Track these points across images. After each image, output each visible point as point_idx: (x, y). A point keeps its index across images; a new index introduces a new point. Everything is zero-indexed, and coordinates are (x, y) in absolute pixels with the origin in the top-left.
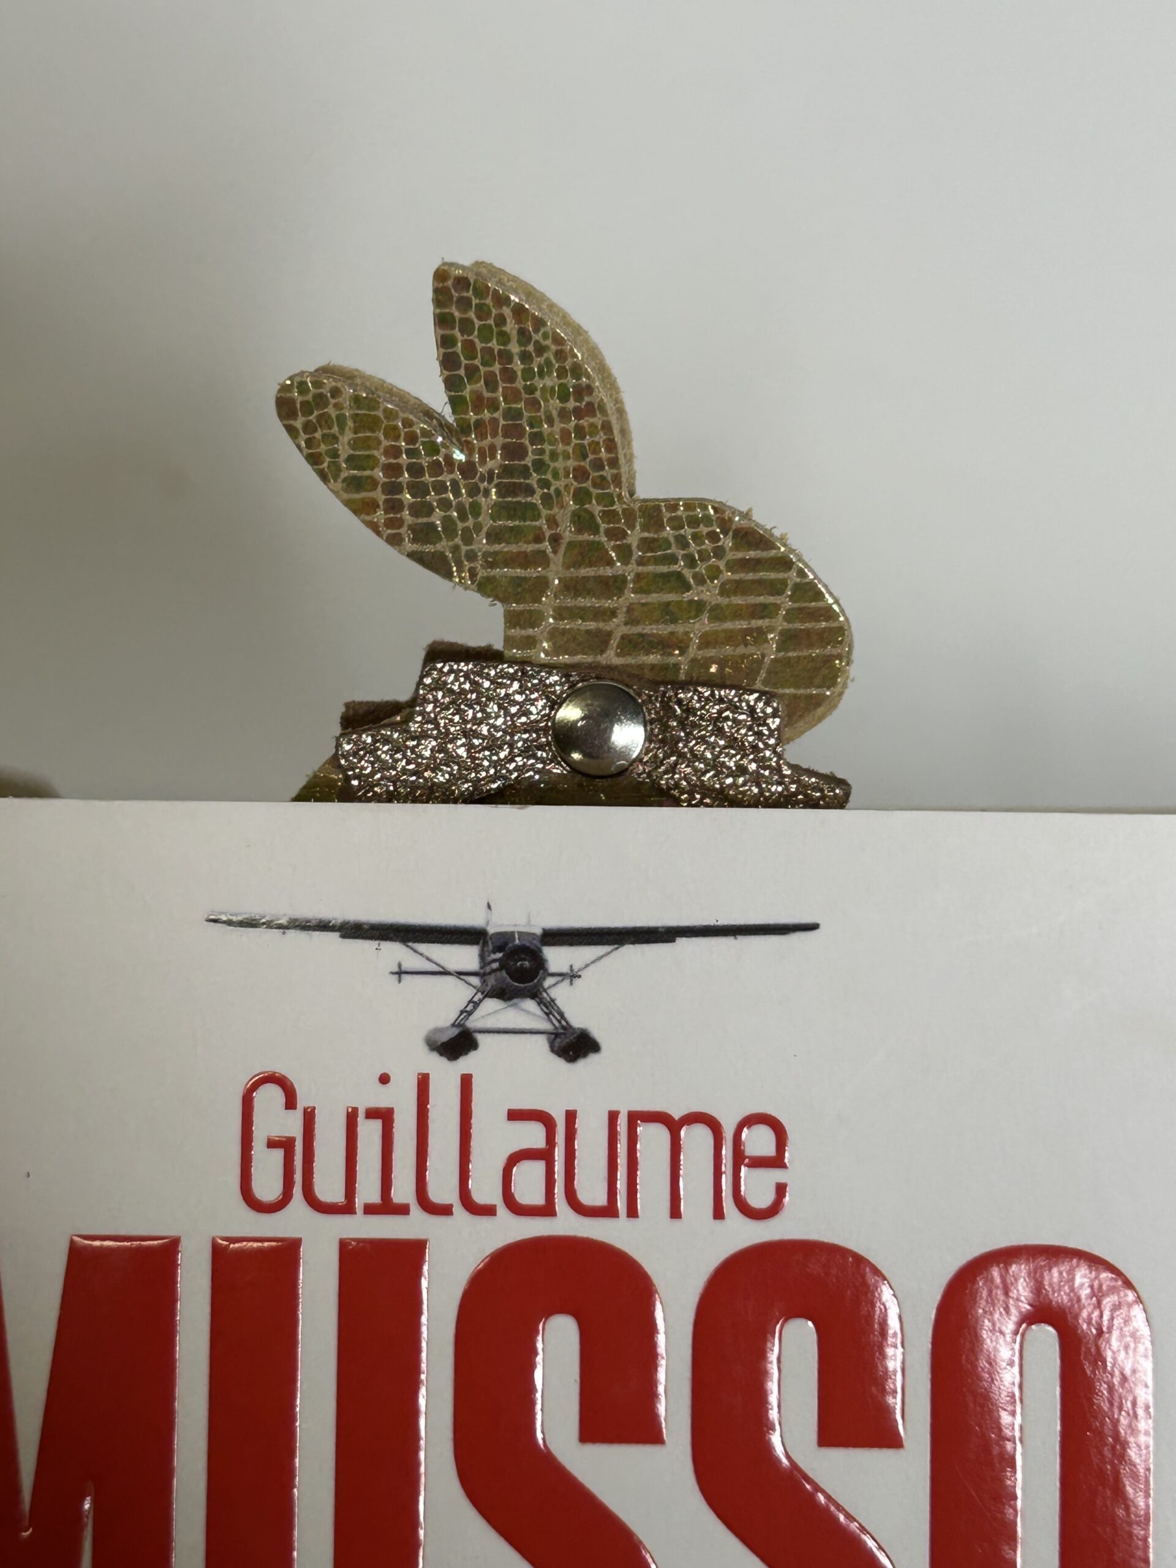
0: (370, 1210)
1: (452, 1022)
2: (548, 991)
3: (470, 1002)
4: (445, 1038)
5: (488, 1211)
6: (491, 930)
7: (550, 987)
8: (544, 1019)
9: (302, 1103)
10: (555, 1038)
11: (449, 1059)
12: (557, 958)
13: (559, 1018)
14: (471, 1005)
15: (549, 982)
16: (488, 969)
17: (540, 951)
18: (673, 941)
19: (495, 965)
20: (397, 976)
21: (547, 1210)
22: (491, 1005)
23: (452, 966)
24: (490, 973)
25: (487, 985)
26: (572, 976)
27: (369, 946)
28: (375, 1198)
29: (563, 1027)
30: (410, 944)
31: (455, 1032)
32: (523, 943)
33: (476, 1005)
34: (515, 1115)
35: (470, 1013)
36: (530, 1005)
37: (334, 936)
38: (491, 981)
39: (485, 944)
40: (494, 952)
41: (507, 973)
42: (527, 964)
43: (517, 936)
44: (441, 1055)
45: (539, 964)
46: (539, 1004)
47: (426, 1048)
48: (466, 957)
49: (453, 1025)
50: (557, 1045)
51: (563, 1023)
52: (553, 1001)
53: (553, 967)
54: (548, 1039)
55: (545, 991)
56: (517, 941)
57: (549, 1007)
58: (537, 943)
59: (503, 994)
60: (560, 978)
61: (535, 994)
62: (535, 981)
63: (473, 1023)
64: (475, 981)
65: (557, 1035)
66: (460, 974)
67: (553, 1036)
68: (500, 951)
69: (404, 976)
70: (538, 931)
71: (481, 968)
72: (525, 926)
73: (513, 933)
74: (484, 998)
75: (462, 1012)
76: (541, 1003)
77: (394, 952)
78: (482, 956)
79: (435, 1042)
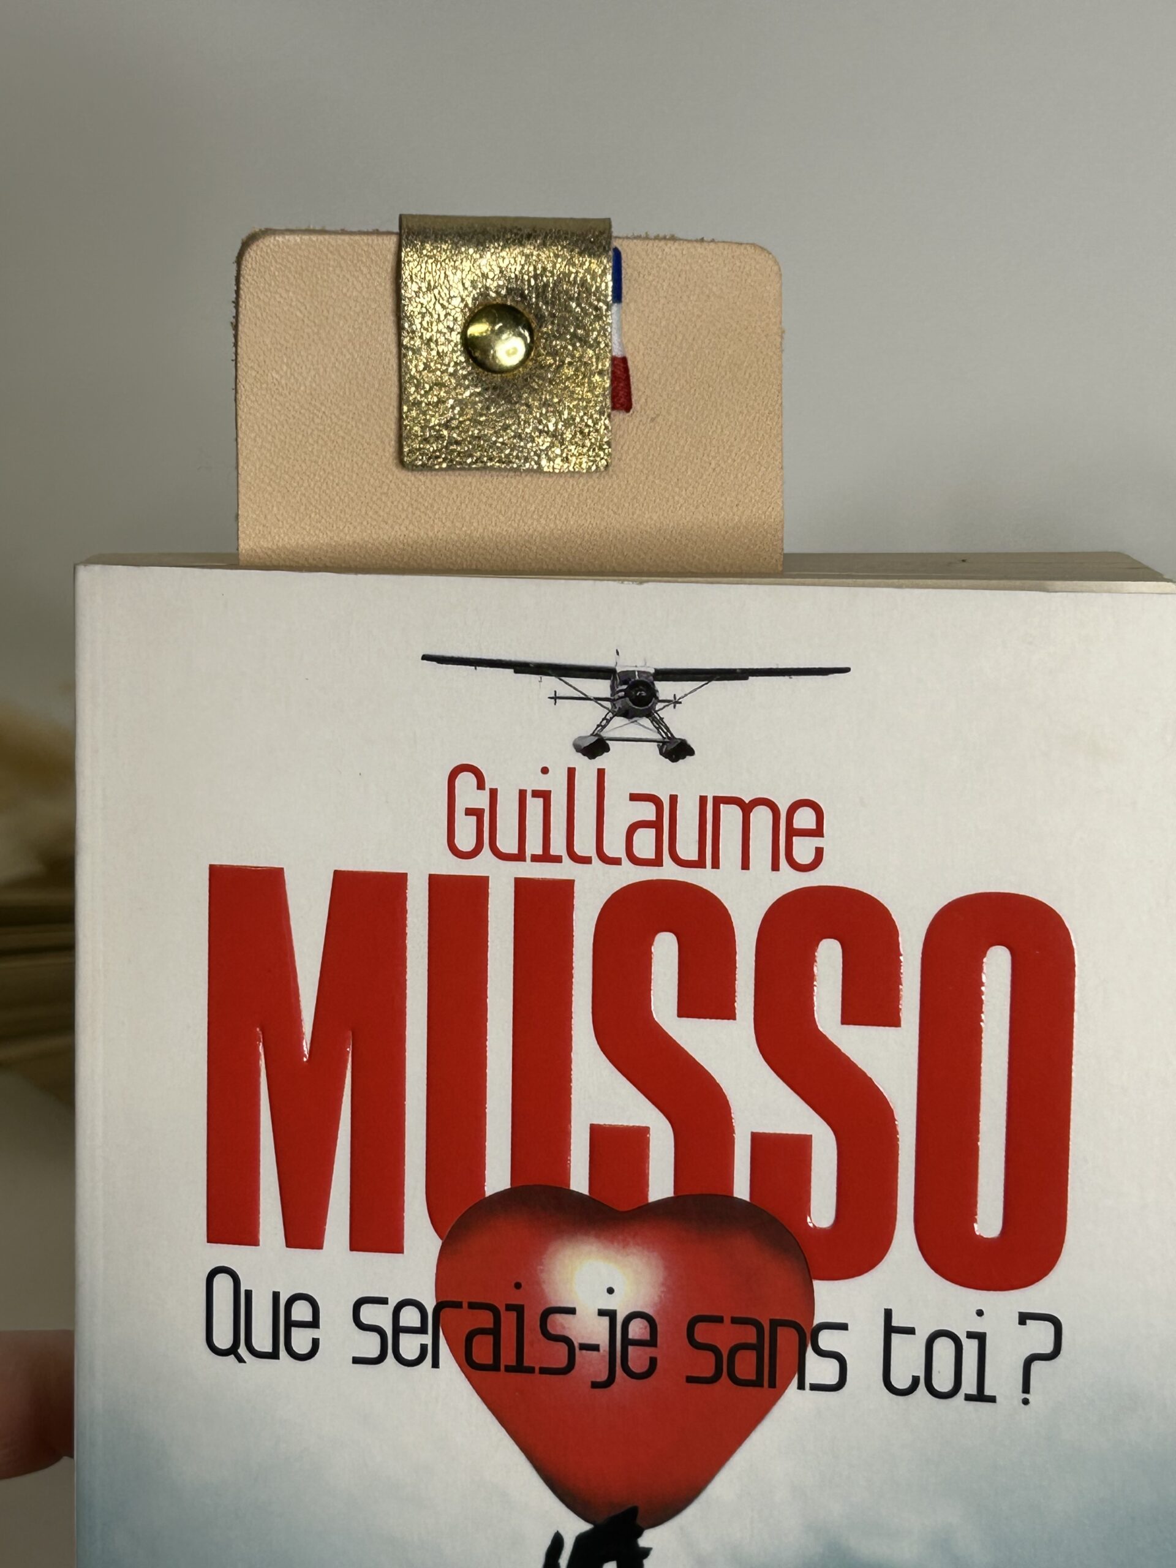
0: (535, 858)
1: (591, 732)
2: (659, 712)
3: (603, 720)
4: (587, 743)
5: (616, 862)
6: (619, 670)
7: (659, 710)
8: (655, 732)
9: (488, 786)
10: (663, 745)
11: (590, 758)
12: (665, 689)
13: (665, 731)
14: (605, 721)
15: (659, 706)
16: (616, 697)
17: (654, 684)
18: (746, 678)
19: (622, 694)
20: (553, 700)
21: (657, 862)
22: (619, 721)
23: (591, 695)
24: (618, 699)
25: (616, 708)
26: (675, 702)
27: (535, 678)
28: (539, 851)
29: (668, 738)
30: (563, 678)
31: (594, 739)
32: (642, 679)
33: (608, 721)
34: (634, 797)
35: (604, 727)
36: (646, 721)
37: (510, 672)
38: (619, 705)
39: (615, 678)
40: (621, 685)
41: (630, 700)
42: (644, 694)
43: (637, 673)
44: (584, 755)
45: (653, 694)
46: (652, 722)
47: (574, 750)
48: (601, 688)
49: (592, 735)
50: (664, 750)
51: (669, 735)
52: (662, 719)
53: (662, 696)
54: (658, 745)
55: (656, 712)
56: (637, 678)
57: (659, 723)
58: (651, 678)
59: (627, 714)
60: (667, 704)
61: (649, 714)
62: (650, 705)
63: (606, 733)
64: (608, 704)
65: (664, 743)
66: (597, 699)
67: (661, 744)
68: (624, 684)
69: (557, 700)
70: (652, 671)
71: (611, 696)
72: (642, 667)
73: (634, 672)
74: (614, 717)
75: (598, 726)
76: (653, 720)
77: (551, 683)
78: (612, 688)
79: (579, 746)
